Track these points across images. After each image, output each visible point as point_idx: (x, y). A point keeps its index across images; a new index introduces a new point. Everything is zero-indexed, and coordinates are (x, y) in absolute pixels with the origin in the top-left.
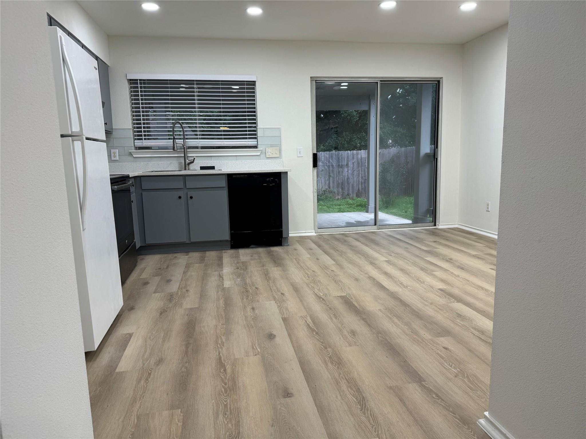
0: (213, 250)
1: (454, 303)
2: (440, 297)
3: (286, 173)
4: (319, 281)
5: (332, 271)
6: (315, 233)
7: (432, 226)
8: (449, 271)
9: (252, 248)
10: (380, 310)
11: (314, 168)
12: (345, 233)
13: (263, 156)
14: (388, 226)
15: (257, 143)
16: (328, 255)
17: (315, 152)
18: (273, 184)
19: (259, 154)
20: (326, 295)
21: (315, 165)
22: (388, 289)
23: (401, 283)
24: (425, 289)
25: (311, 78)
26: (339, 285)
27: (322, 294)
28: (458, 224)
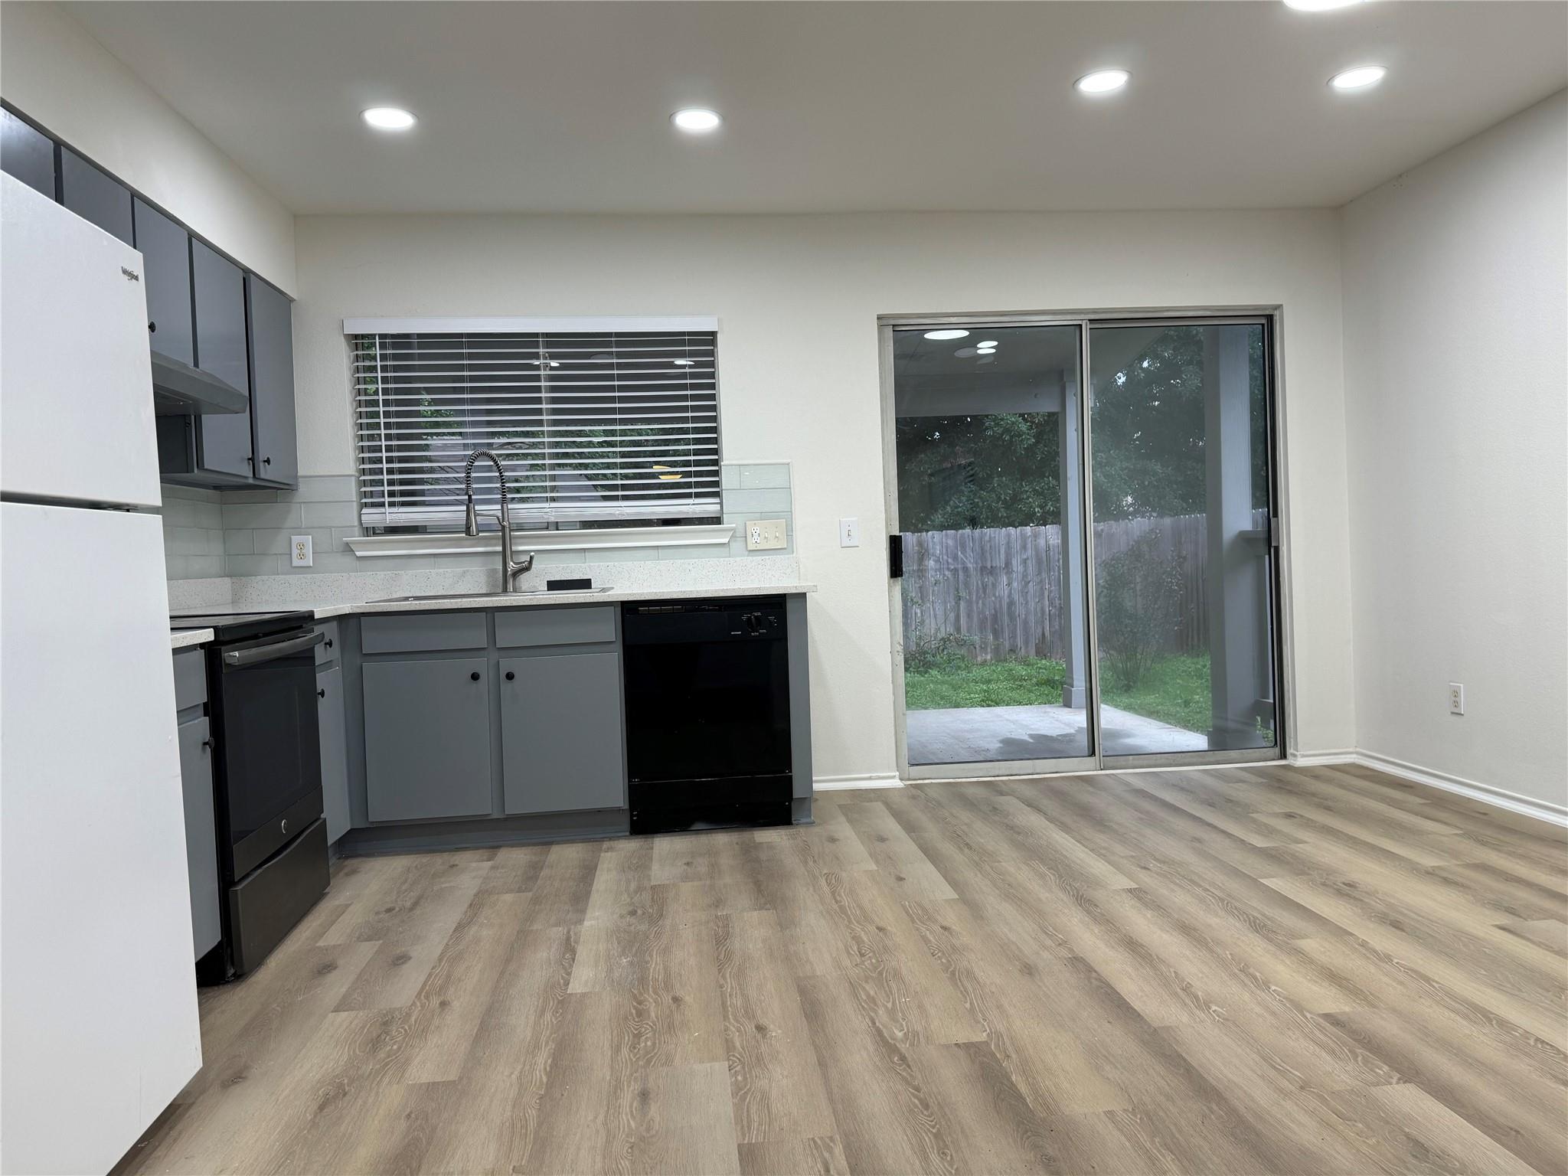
0: (573, 842)
1: (1391, 1084)
2: (1332, 1053)
3: (802, 596)
4: (897, 975)
5: (945, 928)
6: (901, 779)
7: (1274, 760)
8: (1352, 934)
9: (698, 832)
10: (1110, 1114)
11: (892, 580)
12: (997, 778)
13: (736, 546)
14: (1133, 759)
15: (719, 508)
16: (934, 862)
17: (897, 533)
18: (761, 631)
19: (726, 540)
20: (912, 1036)
21: (896, 570)
22: (1139, 1015)
23: (1187, 989)
24: (1273, 1014)
25: (879, 318)
26: (965, 993)
27: (900, 1035)
28: (1357, 753)
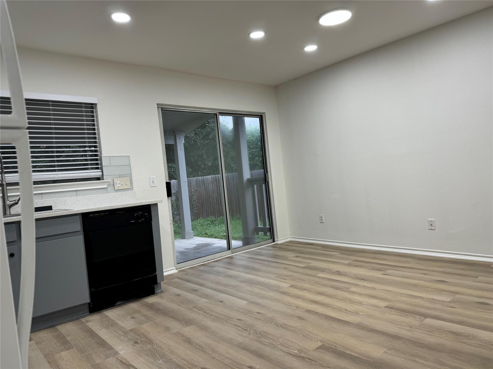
6: (176, 269)
7: (271, 243)
11: (168, 198)
12: (205, 263)
13: (110, 189)
15: (101, 174)
17: (168, 181)
18: (142, 220)
19: (106, 186)
21: (169, 194)
25: (158, 104)
28: (291, 237)
